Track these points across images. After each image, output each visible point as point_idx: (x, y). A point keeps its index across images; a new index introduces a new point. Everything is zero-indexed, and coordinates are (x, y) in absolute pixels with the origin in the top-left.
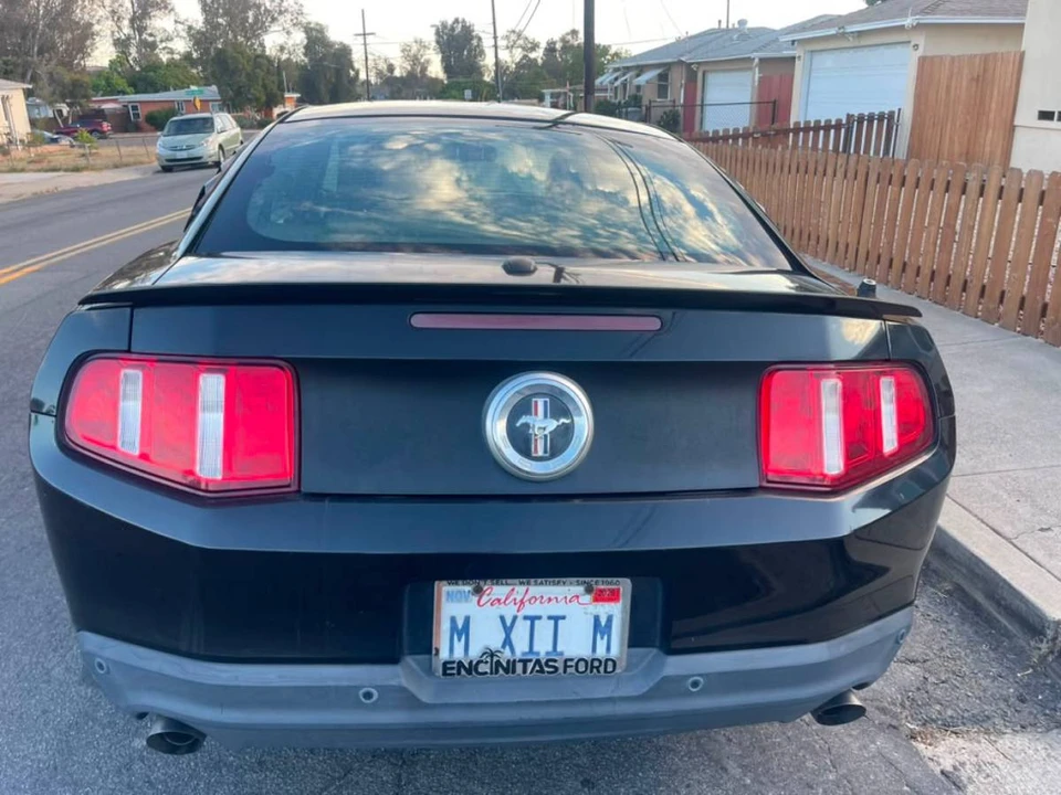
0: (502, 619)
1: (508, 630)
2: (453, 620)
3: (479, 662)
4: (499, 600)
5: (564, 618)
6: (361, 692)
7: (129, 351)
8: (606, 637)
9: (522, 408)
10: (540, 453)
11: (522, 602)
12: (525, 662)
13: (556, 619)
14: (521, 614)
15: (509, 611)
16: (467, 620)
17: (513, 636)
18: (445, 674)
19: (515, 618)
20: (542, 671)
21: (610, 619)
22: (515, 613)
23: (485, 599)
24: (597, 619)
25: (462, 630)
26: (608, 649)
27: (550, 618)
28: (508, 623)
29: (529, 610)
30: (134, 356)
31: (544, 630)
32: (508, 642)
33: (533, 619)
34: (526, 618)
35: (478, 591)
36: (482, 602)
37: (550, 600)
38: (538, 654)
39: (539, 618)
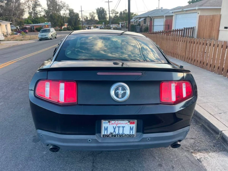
0: (114, 127)
1: (115, 129)
2: (105, 127)
3: (109, 135)
4: (113, 124)
5: (124, 127)
6: (89, 140)
7: (47, 79)
8: (132, 131)
9: (117, 89)
10: (120, 97)
11: (117, 124)
12: (118, 135)
13: (123, 127)
14: (117, 126)
15: (115, 126)
16: (107, 127)
17: (115, 130)
18: (103, 137)
19: (116, 127)
20: (121, 137)
21: (133, 127)
22: (116, 126)
23: (110, 123)
24: (131, 127)
25: (106, 129)
26: (133, 133)
27: (122, 127)
28: (115, 128)
29: (118, 125)
30: (48, 80)
31: (121, 129)
32: (114, 131)
33: (119, 127)
34: (118, 127)
35: (109, 122)
36: (110, 124)
37: (122, 124)
38: (120, 133)
39: (120, 127)
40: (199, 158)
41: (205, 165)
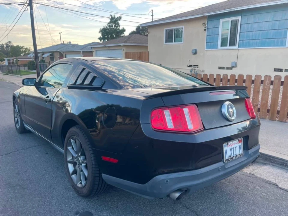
0: (230, 149)
1: (231, 151)
2: (225, 151)
3: (229, 158)
6: (219, 168)
7: (165, 106)
9: (228, 108)
11: (232, 145)
12: (234, 157)
13: (236, 147)
15: (231, 147)
16: (227, 150)
18: (226, 162)
20: (236, 158)
21: (241, 146)
23: (228, 146)
24: (239, 146)
25: (226, 153)
26: (241, 152)
31: (235, 150)
32: (231, 154)
33: (233, 148)
35: (227, 144)
37: (235, 144)
38: (235, 155)
40: (249, 173)
41: (259, 176)
